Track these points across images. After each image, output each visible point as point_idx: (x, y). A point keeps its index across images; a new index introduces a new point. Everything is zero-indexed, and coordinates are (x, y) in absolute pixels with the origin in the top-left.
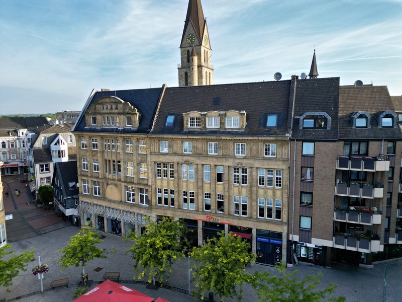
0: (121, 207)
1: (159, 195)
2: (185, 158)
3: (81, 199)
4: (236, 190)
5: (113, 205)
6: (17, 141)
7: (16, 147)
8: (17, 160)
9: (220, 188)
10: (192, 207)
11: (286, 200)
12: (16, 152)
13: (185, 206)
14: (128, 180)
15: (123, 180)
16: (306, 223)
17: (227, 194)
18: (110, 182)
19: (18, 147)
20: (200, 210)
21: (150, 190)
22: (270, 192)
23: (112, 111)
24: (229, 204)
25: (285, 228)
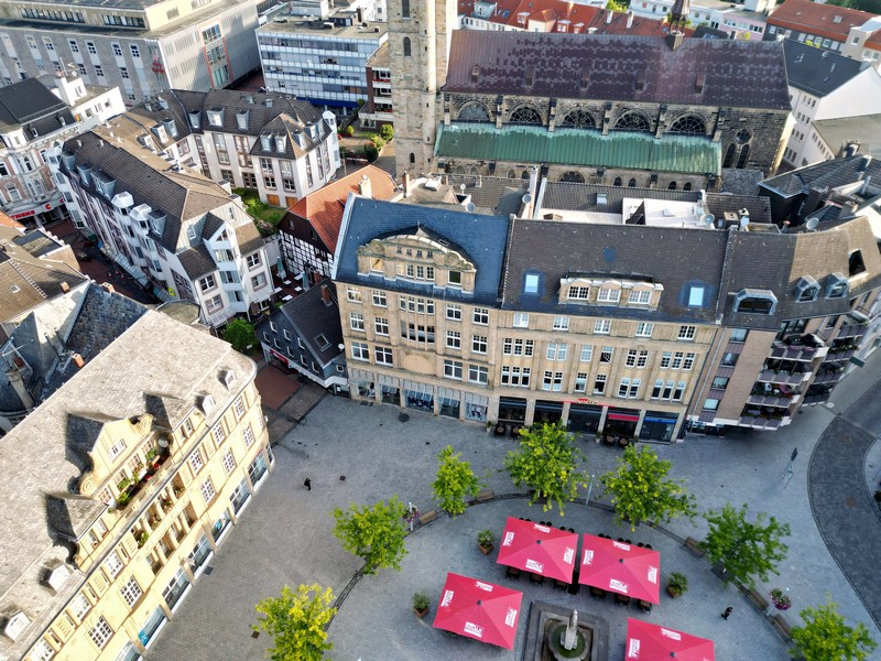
0: (434, 382)
1: (505, 373)
2: (556, 336)
3: (349, 365)
4: (628, 372)
5: (418, 379)
6: (10, 158)
7: (13, 173)
8: (26, 201)
9: (604, 368)
10: (557, 388)
11: (693, 384)
12: (18, 184)
13: (546, 387)
14: (450, 353)
15: (440, 351)
16: (711, 404)
17: (613, 377)
18: (413, 351)
19: (17, 172)
20: (570, 391)
21: (491, 369)
22: (674, 375)
23: (421, 260)
24: (615, 385)
25: (686, 409)
